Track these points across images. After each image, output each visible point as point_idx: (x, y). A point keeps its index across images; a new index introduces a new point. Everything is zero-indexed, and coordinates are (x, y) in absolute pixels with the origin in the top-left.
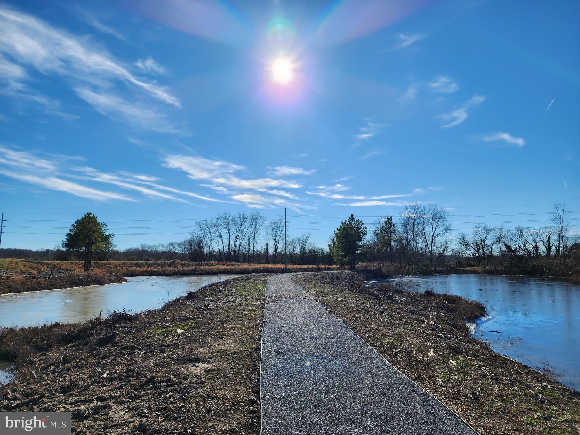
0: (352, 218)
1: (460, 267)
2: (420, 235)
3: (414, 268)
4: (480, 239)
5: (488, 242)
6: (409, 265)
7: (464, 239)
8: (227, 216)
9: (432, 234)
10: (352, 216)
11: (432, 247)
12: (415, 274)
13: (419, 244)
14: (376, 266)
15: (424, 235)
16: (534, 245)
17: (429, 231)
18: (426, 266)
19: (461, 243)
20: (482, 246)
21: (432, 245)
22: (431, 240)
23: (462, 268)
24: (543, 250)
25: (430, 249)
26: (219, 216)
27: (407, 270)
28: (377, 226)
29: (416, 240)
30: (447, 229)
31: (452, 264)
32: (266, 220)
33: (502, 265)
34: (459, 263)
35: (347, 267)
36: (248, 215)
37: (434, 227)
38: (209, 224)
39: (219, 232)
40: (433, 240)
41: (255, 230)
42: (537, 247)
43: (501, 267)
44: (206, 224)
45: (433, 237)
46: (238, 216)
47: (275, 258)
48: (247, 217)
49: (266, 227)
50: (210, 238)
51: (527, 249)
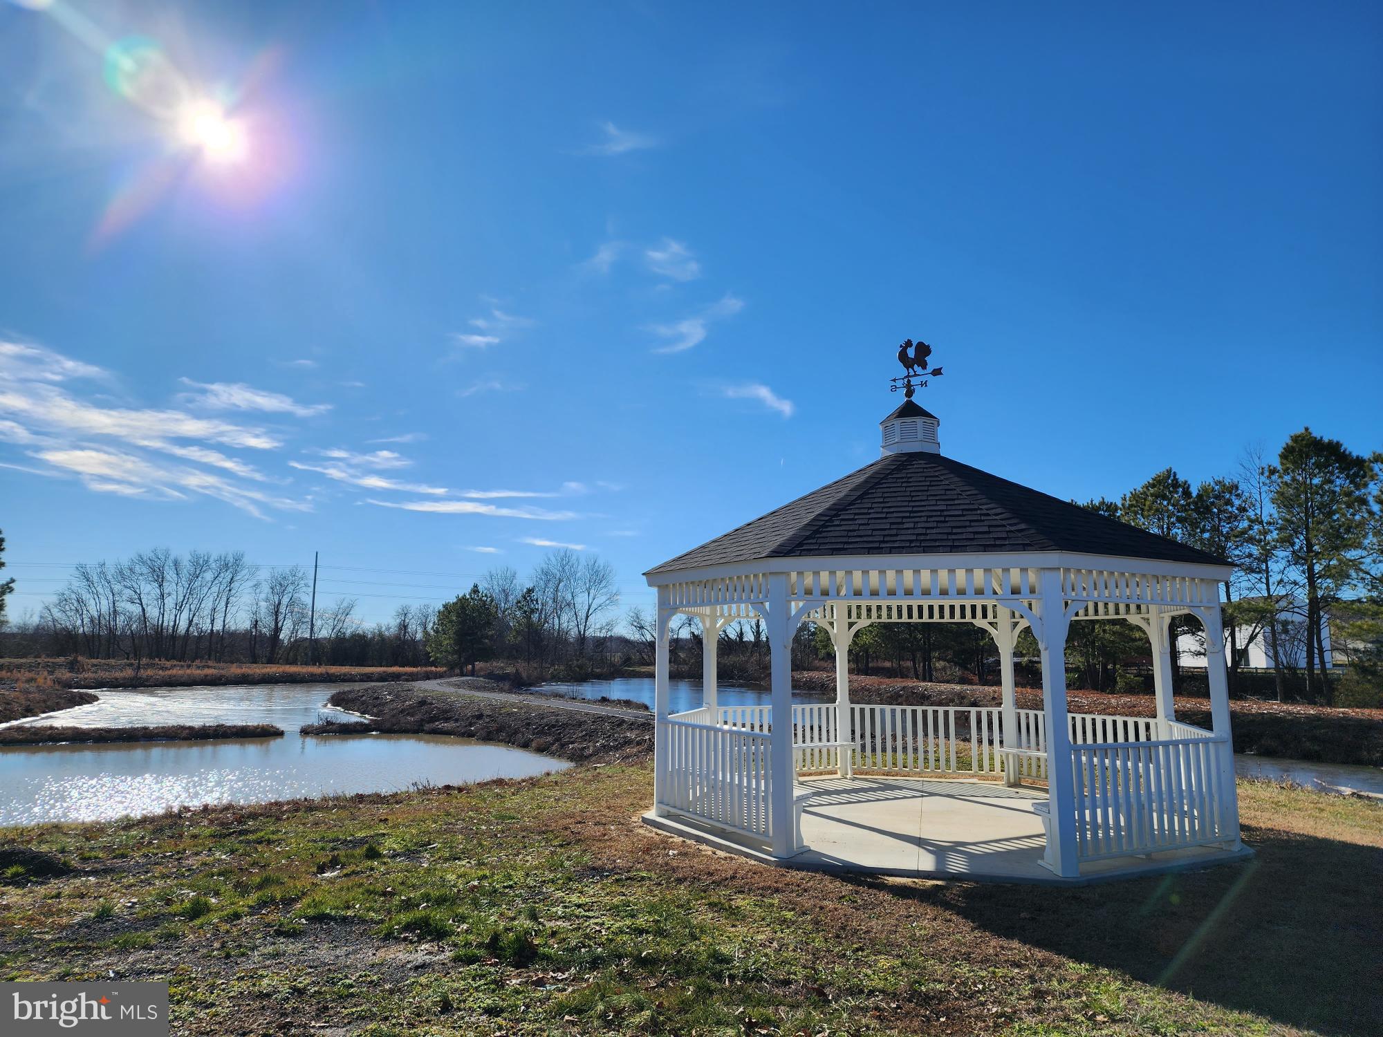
0: (475, 590)
1: (630, 667)
2: (567, 608)
3: (560, 668)
6: (554, 665)
7: (638, 618)
8: (161, 556)
9: (587, 607)
10: (476, 586)
11: (585, 631)
13: (567, 623)
14: (502, 668)
15: (572, 606)
16: (738, 630)
17: (582, 600)
18: (580, 667)
19: (632, 625)
21: (585, 626)
22: (584, 618)
23: (631, 670)
24: (749, 637)
25: (581, 633)
26: (139, 555)
27: (552, 673)
29: (558, 617)
30: (612, 600)
31: (617, 658)
32: (257, 569)
33: (687, 664)
34: (627, 661)
35: (457, 671)
36: (214, 556)
37: (591, 595)
38: (111, 571)
39: (135, 592)
40: (587, 617)
41: (230, 590)
42: (742, 634)
43: (685, 668)
44: (102, 573)
45: (588, 611)
46: (190, 557)
47: (273, 651)
48: (211, 560)
49: (256, 586)
50: (111, 605)
51: (727, 636)
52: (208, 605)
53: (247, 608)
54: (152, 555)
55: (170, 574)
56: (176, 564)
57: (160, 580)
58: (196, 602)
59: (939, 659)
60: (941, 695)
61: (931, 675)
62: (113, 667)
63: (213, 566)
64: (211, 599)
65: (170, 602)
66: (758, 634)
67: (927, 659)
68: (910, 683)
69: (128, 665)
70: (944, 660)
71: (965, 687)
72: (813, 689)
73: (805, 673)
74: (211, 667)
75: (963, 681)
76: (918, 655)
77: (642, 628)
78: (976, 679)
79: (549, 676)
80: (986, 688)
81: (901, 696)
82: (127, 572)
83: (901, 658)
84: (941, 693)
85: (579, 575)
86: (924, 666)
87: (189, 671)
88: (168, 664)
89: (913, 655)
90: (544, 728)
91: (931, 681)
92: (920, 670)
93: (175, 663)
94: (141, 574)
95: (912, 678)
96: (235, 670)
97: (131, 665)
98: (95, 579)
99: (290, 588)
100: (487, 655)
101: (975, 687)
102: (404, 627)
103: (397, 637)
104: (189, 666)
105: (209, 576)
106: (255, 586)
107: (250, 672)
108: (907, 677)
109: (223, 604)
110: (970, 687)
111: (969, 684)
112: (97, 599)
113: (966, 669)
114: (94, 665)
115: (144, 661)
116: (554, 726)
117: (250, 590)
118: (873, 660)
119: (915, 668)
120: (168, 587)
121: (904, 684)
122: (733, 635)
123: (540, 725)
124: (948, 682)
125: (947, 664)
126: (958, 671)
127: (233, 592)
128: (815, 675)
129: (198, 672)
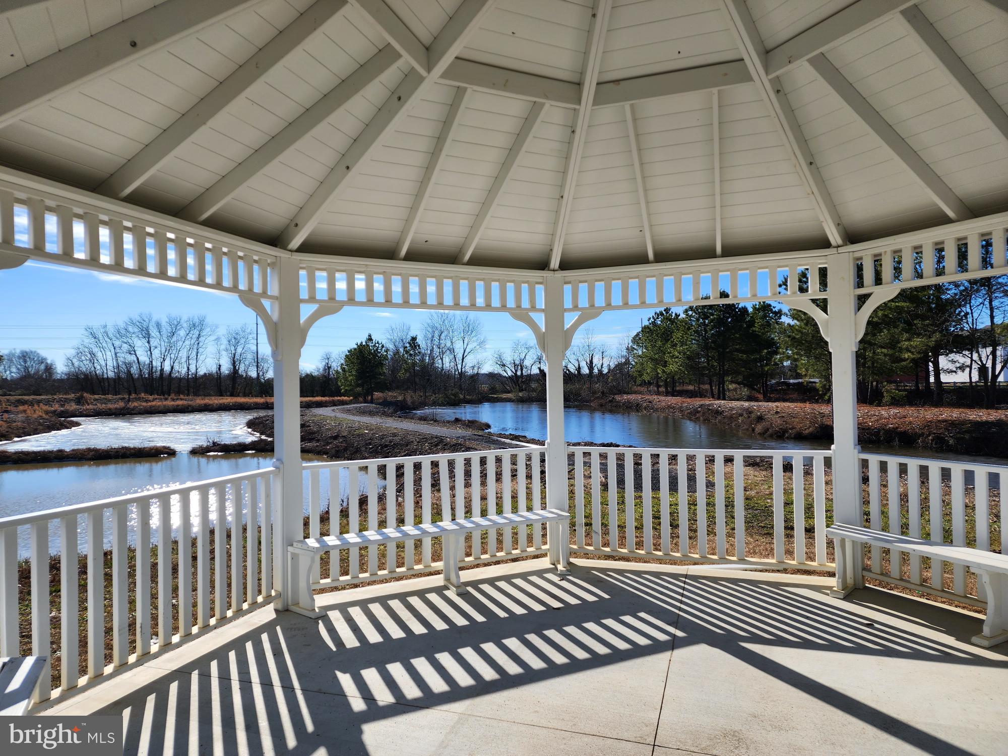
0: (370, 339)
1: (495, 394)
2: (448, 352)
3: (440, 396)
4: (518, 359)
5: (527, 363)
6: (435, 394)
7: (500, 358)
8: (145, 319)
9: (463, 351)
10: (370, 336)
11: (462, 369)
12: (442, 405)
13: (447, 363)
14: (395, 397)
15: (452, 350)
16: (577, 365)
17: (459, 347)
18: (455, 395)
19: (497, 363)
20: (521, 366)
21: (462, 365)
22: (461, 359)
23: (495, 396)
24: (585, 370)
25: (460, 371)
26: (130, 319)
27: (433, 400)
28: (389, 337)
29: (442, 359)
30: (481, 345)
31: (485, 387)
32: (217, 327)
33: (535, 392)
34: (493, 390)
35: (361, 399)
36: (185, 318)
37: (466, 342)
38: (111, 331)
39: (130, 345)
40: (463, 358)
41: (198, 343)
42: (579, 368)
43: (534, 394)
44: (106, 333)
45: (464, 355)
46: (167, 320)
47: (234, 387)
48: (182, 321)
49: (218, 339)
50: (114, 356)
51: (569, 370)
52: (183, 354)
53: (212, 356)
54: (138, 318)
55: (154, 332)
56: (158, 325)
57: (148, 336)
58: (174, 352)
59: (732, 382)
60: (732, 411)
61: (724, 395)
62: (110, 401)
63: (185, 325)
64: (186, 350)
65: (156, 353)
66: (591, 367)
67: (722, 383)
68: (707, 402)
69: (121, 399)
70: (736, 383)
71: (753, 403)
72: (630, 407)
73: (625, 395)
74: (183, 399)
75: (750, 399)
76: (715, 379)
77: (504, 365)
78: (761, 396)
79: (431, 403)
80: (770, 404)
81: (698, 412)
82: (123, 332)
83: (701, 382)
84: (732, 409)
85: (455, 327)
86: (719, 389)
87: (165, 403)
88: (151, 398)
89: (710, 380)
90: (378, 447)
91: (724, 399)
92: (716, 391)
93: (156, 396)
94: (133, 333)
95: (709, 398)
96: (199, 401)
97: (124, 398)
98: (101, 338)
99: (242, 341)
100: (383, 387)
101: (760, 403)
102: (328, 368)
103: (323, 376)
104: (166, 399)
105: (182, 333)
106: (215, 340)
107: (211, 402)
108: (705, 396)
109: (194, 353)
110: (756, 404)
111: (755, 401)
112: (103, 351)
113: (754, 389)
114: (96, 400)
115: (133, 396)
116: (386, 446)
117: (213, 343)
118: (680, 385)
119: (712, 390)
120: (154, 342)
121: (702, 403)
122: (572, 369)
123: (375, 445)
124: (738, 400)
125: (738, 386)
126: (745, 391)
127: (201, 344)
128: (632, 397)
129: (172, 403)
